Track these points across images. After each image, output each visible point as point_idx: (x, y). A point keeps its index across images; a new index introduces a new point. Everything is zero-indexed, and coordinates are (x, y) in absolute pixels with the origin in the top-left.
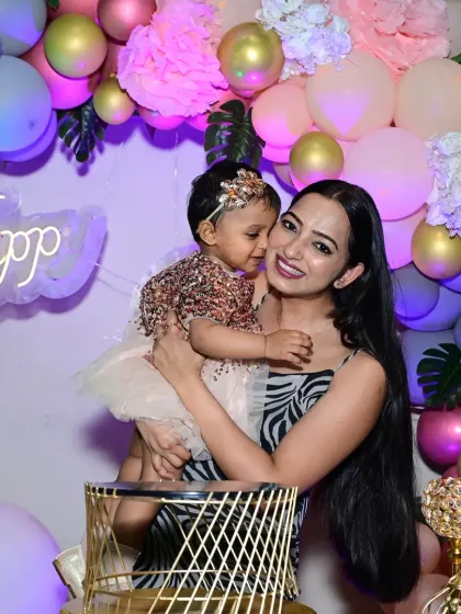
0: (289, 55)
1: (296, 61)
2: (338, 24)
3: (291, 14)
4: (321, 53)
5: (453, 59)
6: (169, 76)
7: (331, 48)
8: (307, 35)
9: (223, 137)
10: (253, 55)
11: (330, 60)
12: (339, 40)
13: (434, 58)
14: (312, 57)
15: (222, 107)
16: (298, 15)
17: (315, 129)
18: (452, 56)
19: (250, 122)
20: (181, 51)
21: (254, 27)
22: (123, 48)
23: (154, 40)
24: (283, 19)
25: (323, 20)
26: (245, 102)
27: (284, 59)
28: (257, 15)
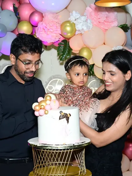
0: (77, 29)
1: (79, 30)
2: (89, 21)
3: (77, 19)
4: (85, 28)
5: (118, 27)
6: (48, 33)
7: (88, 27)
8: (81, 24)
9: (62, 49)
10: (68, 29)
11: (87, 30)
12: (89, 25)
13: (114, 26)
14: (83, 29)
15: (62, 41)
16: (79, 19)
17: (85, 46)
18: (118, 26)
19: (69, 45)
20: (51, 26)
21: (68, 22)
22: (37, 28)
23: (44, 25)
24: (76, 20)
25: (85, 20)
26: (67, 40)
27: (76, 30)
28: (69, 19)
